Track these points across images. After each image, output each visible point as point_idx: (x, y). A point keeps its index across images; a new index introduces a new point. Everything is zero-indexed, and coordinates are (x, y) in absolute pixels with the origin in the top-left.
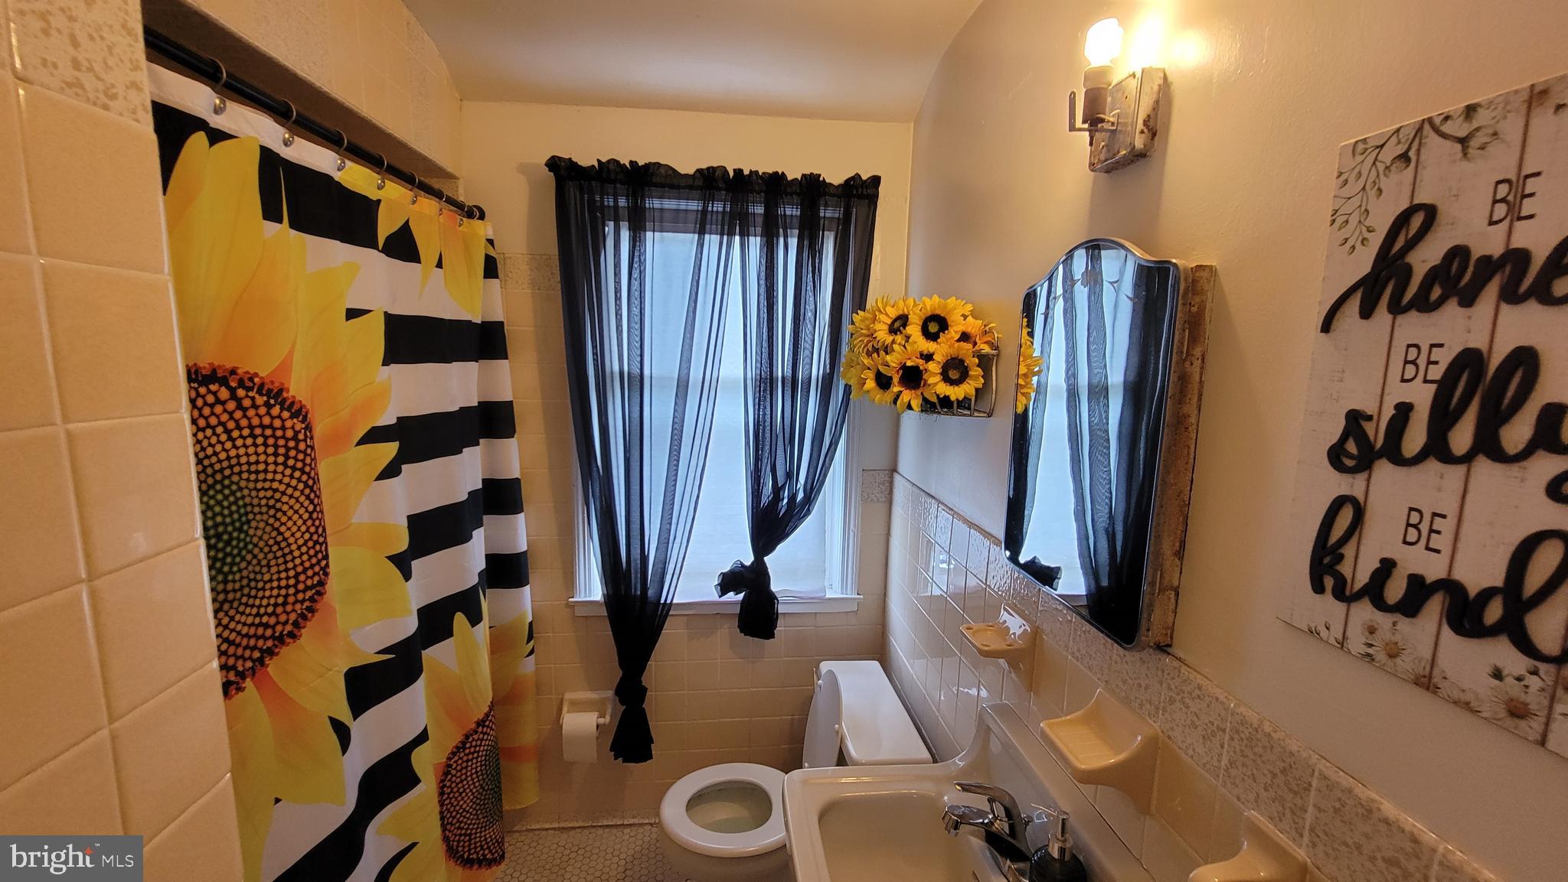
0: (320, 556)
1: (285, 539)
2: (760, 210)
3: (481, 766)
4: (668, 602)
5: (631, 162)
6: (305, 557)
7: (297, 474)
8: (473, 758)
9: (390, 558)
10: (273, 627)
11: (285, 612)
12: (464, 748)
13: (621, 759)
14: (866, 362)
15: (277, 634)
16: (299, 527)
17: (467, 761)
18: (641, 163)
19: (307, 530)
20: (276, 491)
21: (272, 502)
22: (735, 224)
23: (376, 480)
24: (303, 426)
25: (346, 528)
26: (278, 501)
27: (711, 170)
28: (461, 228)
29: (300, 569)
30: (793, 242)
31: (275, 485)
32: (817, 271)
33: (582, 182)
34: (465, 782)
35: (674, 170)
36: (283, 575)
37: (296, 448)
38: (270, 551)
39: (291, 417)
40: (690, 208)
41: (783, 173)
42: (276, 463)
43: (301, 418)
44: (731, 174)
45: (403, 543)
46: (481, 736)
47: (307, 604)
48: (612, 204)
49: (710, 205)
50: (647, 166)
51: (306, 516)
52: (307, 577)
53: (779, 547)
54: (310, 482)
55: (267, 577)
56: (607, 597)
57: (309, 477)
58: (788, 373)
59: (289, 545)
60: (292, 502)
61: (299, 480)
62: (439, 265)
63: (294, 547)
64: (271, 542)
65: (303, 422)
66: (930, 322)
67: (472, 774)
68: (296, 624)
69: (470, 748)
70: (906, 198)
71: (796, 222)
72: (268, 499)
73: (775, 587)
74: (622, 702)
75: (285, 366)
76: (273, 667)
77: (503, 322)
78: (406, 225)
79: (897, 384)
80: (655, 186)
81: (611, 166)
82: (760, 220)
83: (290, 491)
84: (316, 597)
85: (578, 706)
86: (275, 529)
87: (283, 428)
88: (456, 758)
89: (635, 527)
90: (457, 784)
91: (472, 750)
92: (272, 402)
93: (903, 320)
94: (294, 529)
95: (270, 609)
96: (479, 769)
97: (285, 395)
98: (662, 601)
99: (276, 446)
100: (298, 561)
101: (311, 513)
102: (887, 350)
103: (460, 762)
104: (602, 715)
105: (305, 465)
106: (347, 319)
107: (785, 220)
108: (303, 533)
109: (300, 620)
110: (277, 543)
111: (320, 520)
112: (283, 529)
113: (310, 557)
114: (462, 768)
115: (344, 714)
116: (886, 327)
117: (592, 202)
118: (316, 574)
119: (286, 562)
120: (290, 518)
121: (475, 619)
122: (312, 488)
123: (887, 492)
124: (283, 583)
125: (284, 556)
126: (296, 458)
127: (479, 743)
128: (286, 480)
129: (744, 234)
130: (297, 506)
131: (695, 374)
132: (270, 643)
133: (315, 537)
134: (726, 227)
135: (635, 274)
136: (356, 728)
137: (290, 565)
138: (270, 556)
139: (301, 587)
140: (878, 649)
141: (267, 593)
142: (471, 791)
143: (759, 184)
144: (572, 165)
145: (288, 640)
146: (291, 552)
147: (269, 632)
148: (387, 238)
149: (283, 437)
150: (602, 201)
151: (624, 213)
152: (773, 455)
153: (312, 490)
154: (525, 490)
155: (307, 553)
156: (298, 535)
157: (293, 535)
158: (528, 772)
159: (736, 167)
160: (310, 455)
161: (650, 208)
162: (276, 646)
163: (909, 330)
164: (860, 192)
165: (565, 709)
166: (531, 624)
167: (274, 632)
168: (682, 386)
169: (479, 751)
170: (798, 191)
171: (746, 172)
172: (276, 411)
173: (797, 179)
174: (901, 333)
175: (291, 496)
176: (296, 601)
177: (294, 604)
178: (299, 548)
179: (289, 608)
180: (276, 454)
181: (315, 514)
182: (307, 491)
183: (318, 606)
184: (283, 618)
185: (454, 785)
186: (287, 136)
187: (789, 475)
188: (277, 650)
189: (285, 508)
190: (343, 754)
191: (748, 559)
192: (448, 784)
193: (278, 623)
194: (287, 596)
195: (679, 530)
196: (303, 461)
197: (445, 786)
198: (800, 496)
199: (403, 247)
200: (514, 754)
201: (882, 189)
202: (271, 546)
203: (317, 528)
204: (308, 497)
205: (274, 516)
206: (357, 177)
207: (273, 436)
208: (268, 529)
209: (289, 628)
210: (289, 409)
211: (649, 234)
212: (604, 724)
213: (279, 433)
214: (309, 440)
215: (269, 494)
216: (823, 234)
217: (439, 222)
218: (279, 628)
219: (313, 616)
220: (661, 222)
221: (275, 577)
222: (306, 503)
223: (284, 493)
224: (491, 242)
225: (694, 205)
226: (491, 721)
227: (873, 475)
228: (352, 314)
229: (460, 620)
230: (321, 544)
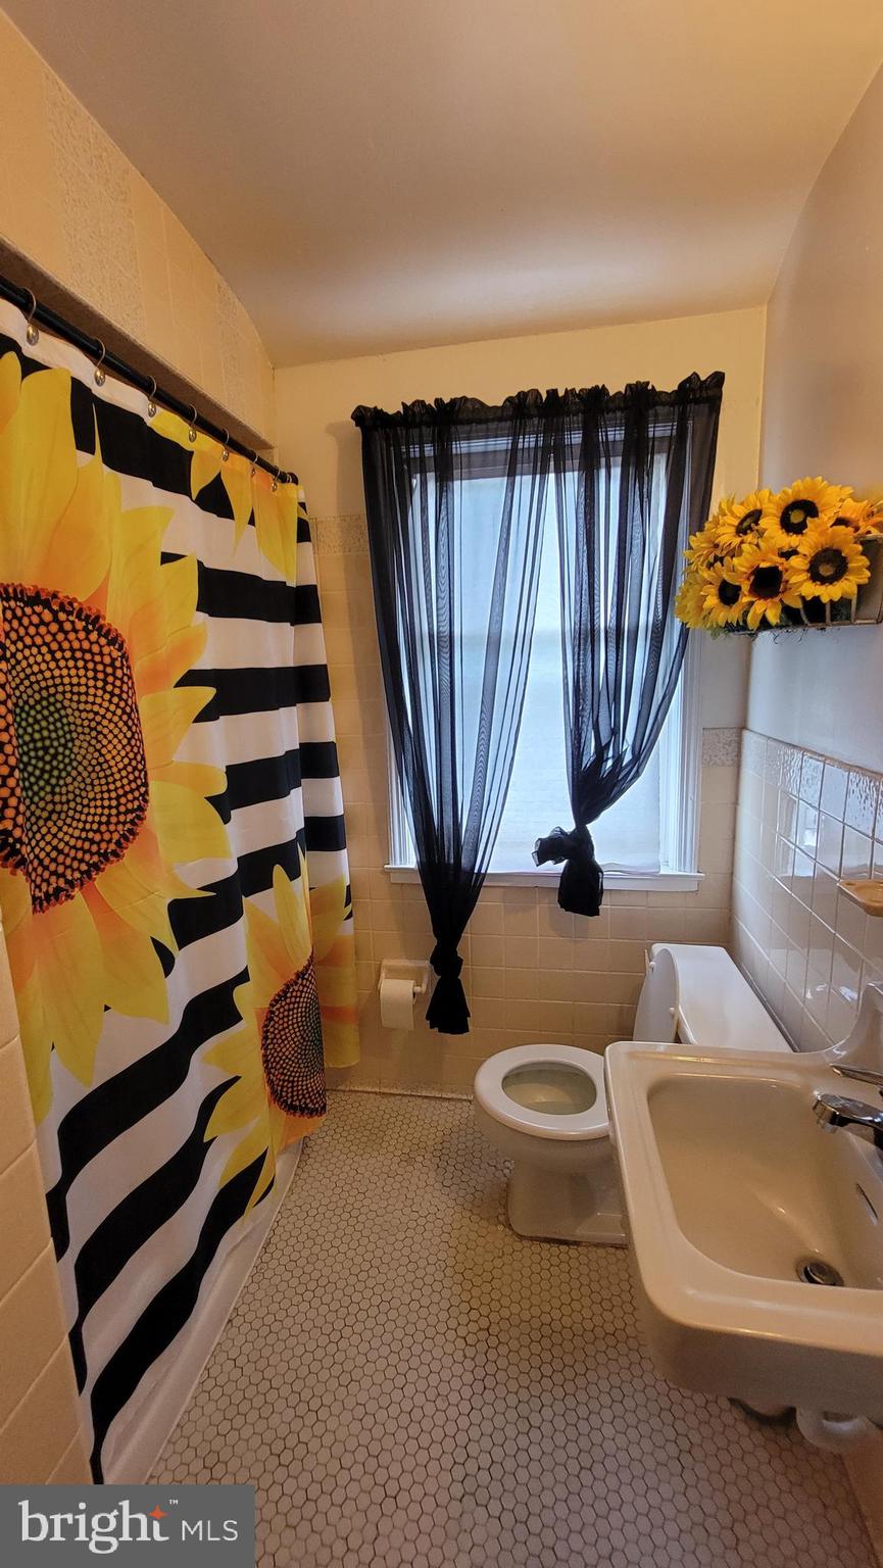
0: (139, 782)
1: (107, 761)
2: (576, 438)
3: (302, 1017)
4: (483, 871)
5: (437, 400)
6: (125, 781)
7: (115, 700)
8: (294, 1008)
9: (209, 799)
10: (98, 844)
11: (108, 830)
12: (286, 998)
13: (436, 1029)
14: (706, 575)
15: (102, 851)
16: (119, 751)
17: (289, 1010)
18: (447, 400)
19: (127, 756)
20: (96, 713)
21: (93, 724)
22: (549, 458)
23: (196, 721)
24: (120, 654)
25: (167, 765)
26: (99, 723)
27: (522, 396)
28: (275, 493)
29: (121, 792)
30: (616, 472)
31: (96, 708)
32: (645, 497)
33: (388, 430)
34: (287, 1030)
35: (482, 404)
36: (106, 795)
37: (113, 674)
38: (94, 771)
39: (109, 644)
40: (498, 448)
41: (603, 386)
42: (96, 687)
43: (117, 647)
44: (544, 396)
45: (221, 786)
46: (301, 988)
47: (128, 826)
48: (418, 455)
49: (521, 440)
50: (453, 401)
51: (125, 742)
52: (128, 801)
53: (604, 814)
54: (128, 710)
55: (91, 795)
56: (421, 864)
57: (127, 704)
58: (613, 623)
59: (110, 767)
60: (112, 726)
61: (117, 706)
62: (252, 522)
63: (115, 770)
64: (94, 762)
65: (120, 650)
66: (792, 511)
67: (293, 1024)
68: (118, 843)
69: (291, 998)
70: (758, 399)
71: (620, 447)
72: (90, 721)
73: (599, 858)
74: (437, 971)
75: (101, 593)
76: (99, 880)
77: (315, 586)
78: (218, 478)
79: (746, 593)
80: (463, 424)
81: (416, 409)
82: (577, 451)
83: (109, 715)
84: (136, 821)
85: (396, 973)
86: (96, 750)
87: (101, 654)
88: (278, 1006)
89: (448, 793)
90: (280, 1031)
91: (293, 1000)
92: (90, 627)
93: (756, 515)
94: (115, 752)
95: (95, 827)
96: (299, 1019)
97: (101, 621)
98: (476, 871)
99: (95, 671)
100: (118, 784)
101: (129, 740)
102: (735, 552)
103: (282, 1010)
104: (419, 984)
105: (122, 691)
106: (162, 563)
107: (607, 446)
108: (123, 758)
109: (122, 841)
110: (100, 764)
111: (139, 748)
112: (104, 751)
113: (130, 783)
114: (284, 1016)
115: (169, 940)
116: (733, 530)
117: (398, 454)
118: (135, 799)
119: (108, 784)
120: (110, 742)
121: (293, 873)
122: (130, 714)
123: (735, 754)
124: (106, 803)
125: (106, 777)
126: (113, 684)
127: (299, 994)
128: (106, 704)
129: (560, 470)
130: (116, 731)
131: (508, 627)
132: (95, 859)
133: (134, 763)
134: (539, 464)
135: (443, 525)
136: (181, 956)
137: (112, 787)
138: (94, 775)
139: (122, 809)
140: (723, 933)
141: (92, 811)
142: (293, 1039)
143: (576, 403)
144: (378, 414)
145: (112, 858)
146: (112, 774)
147: (94, 848)
148: (201, 491)
149: (102, 662)
150: (408, 452)
151: (431, 464)
152: (595, 713)
153: (130, 717)
154: (342, 756)
155: (127, 777)
156: (118, 758)
157: (113, 758)
158: (349, 1033)
159: (550, 388)
160: (127, 683)
161: (457, 455)
162: (102, 863)
163: (763, 523)
164: (698, 396)
165: (383, 975)
166: (348, 887)
167: (100, 849)
168: (494, 644)
169: (299, 1003)
170: (622, 405)
171: (561, 393)
172: (94, 636)
173: (620, 393)
174: (752, 530)
175: (110, 721)
176: (118, 822)
177: (116, 824)
178: (119, 771)
179: (112, 828)
180: (95, 679)
181: (134, 740)
182: (125, 718)
183: (138, 830)
184: (107, 836)
185: (276, 1032)
186: (98, 374)
187: (614, 732)
188: (102, 866)
189: (106, 731)
190: (167, 975)
191: (569, 826)
192: (272, 1030)
193: (102, 840)
194: (109, 816)
195: (493, 795)
196: (121, 688)
197: (268, 1031)
198: (628, 757)
199: (215, 500)
200: (336, 1013)
201: (727, 389)
202: (94, 766)
203: (136, 754)
204: (126, 723)
205: (96, 738)
206: (167, 424)
207: (92, 660)
208: (91, 749)
209: (112, 846)
210: (106, 636)
211: (457, 484)
212: (421, 993)
213: (98, 658)
214: (125, 669)
215: (91, 716)
216: (652, 458)
217: (252, 483)
218: (104, 845)
219: (134, 839)
220: (469, 466)
221: (99, 796)
222: (125, 729)
223: (104, 717)
224: (303, 505)
225: (503, 444)
226: (310, 975)
227: (716, 734)
228: (167, 558)
229: (278, 871)
230: (140, 771)
